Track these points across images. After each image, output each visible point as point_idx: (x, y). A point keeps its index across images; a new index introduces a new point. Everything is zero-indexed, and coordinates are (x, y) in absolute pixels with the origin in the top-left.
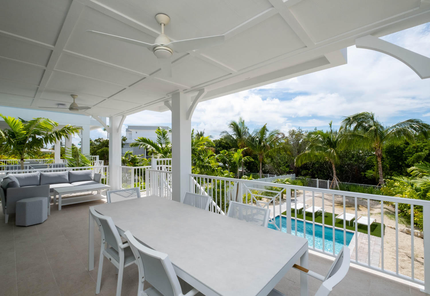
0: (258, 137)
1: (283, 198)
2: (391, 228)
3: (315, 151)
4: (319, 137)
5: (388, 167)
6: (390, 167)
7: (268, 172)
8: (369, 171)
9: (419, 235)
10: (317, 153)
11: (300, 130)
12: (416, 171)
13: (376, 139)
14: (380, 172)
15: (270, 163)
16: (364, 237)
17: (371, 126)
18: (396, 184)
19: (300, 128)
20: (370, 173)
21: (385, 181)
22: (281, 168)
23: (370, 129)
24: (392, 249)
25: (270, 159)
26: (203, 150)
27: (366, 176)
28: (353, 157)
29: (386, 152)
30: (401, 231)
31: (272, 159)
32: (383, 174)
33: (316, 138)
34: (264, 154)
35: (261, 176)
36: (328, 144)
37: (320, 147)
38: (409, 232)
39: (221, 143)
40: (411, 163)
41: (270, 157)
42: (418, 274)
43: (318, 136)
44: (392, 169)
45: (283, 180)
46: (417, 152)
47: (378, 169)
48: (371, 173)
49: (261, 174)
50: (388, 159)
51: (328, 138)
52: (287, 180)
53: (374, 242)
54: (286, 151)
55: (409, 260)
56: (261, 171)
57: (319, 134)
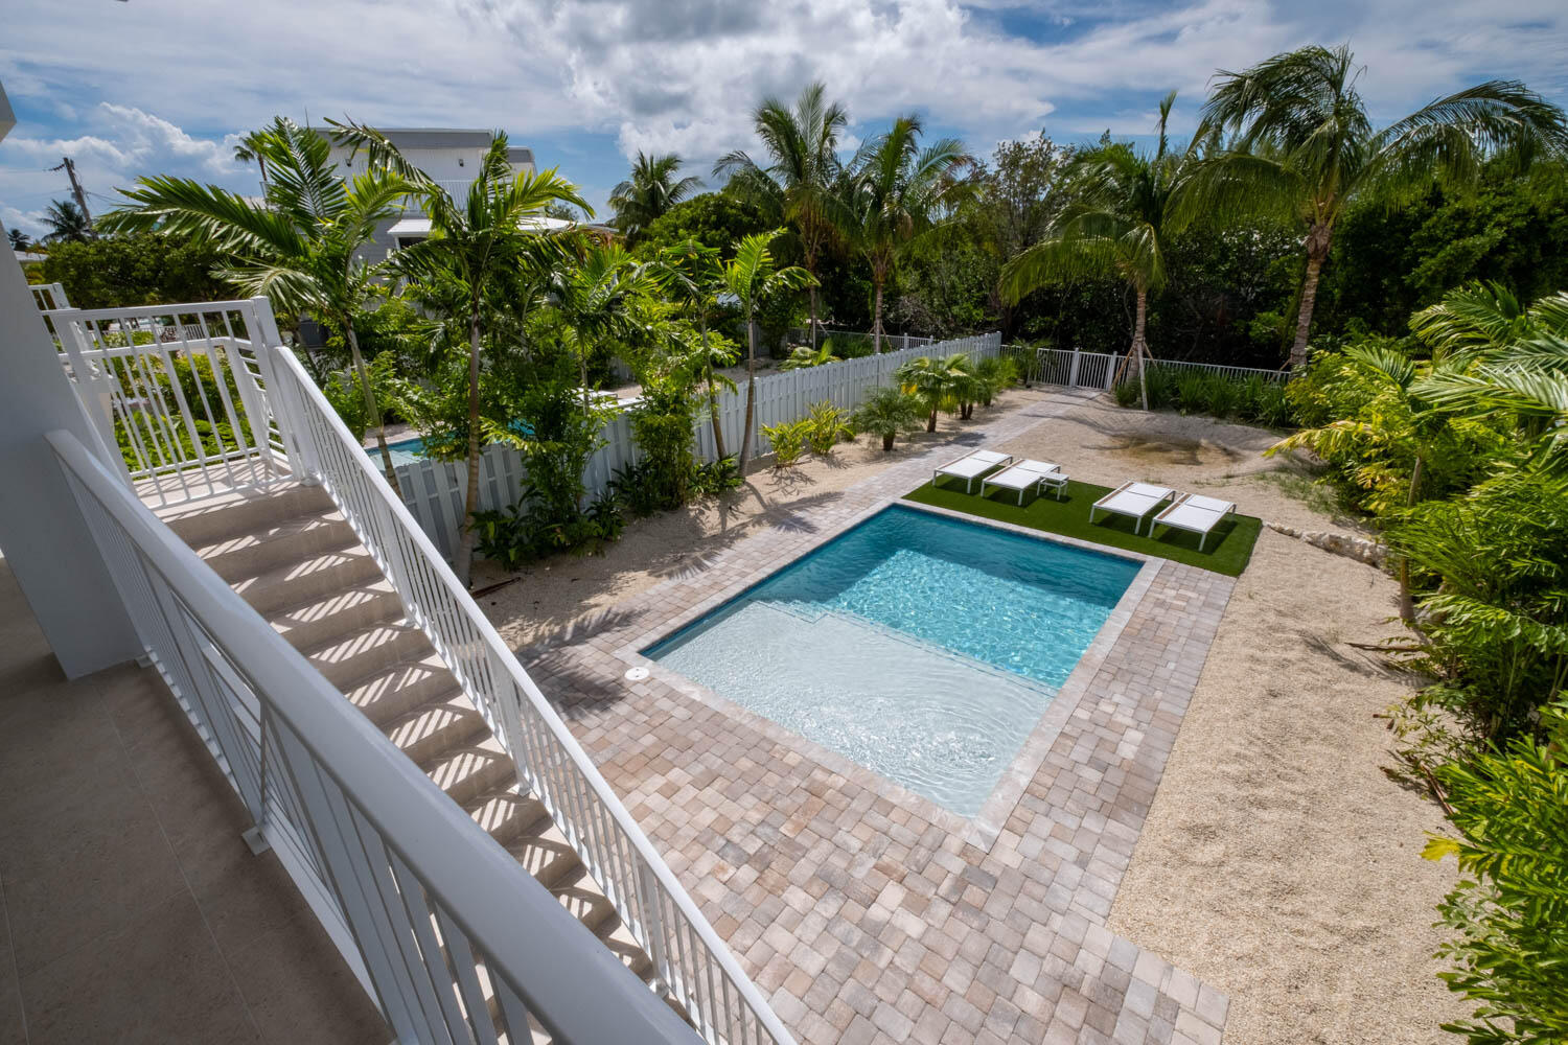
0: (868, 180)
1: (937, 430)
2: (1281, 531)
3: (1081, 237)
4: (1108, 173)
5: (1338, 296)
6: (1343, 299)
7: (906, 328)
8: (1265, 314)
9: (1367, 553)
10: (1086, 246)
11: (1045, 146)
12: (1444, 324)
13: (1325, 180)
14: (1304, 319)
15: (917, 290)
16: (1173, 579)
17: (1321, 121)
18: (1346, 370)
19: (1046, 136)
20: (1265, 324)
21: (1309, 356)
22: (955, 309)
23: (1317, 131)
24: (1258, 619)
25: (915, 275)
26: (551, 244)
27: (1251, 334)
28: (1224, 258)
29: (1346, 237)
30: (1310, 543)
31: (925, 276)
32: (1310, 326)
33: (1097, 179)
34: (896, 254)
35: (878, 342)
36: (1136, 207)
37: (1106, 218)
38: (1336, 543)
39: (723, 207)
40: (1422, 281)
41: (918, 264)
42: (1319, 713)
43: (1104, 167)
44: (1349, 305)
45: (939, 362)
46: (1459, 235)
47: (1298, 306)
48: (1269, 323)
49: (877, 335)
50: (1346, 265)
51: (1143, 176)
52: (954, 363)
53: (1202, 598)
54: (978, 241)
55: (1303, 660)
56: (878, 323)
57: (1112, 159)
